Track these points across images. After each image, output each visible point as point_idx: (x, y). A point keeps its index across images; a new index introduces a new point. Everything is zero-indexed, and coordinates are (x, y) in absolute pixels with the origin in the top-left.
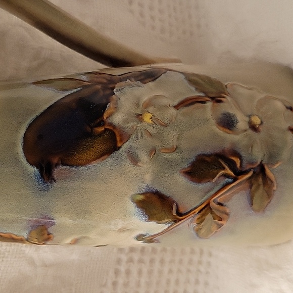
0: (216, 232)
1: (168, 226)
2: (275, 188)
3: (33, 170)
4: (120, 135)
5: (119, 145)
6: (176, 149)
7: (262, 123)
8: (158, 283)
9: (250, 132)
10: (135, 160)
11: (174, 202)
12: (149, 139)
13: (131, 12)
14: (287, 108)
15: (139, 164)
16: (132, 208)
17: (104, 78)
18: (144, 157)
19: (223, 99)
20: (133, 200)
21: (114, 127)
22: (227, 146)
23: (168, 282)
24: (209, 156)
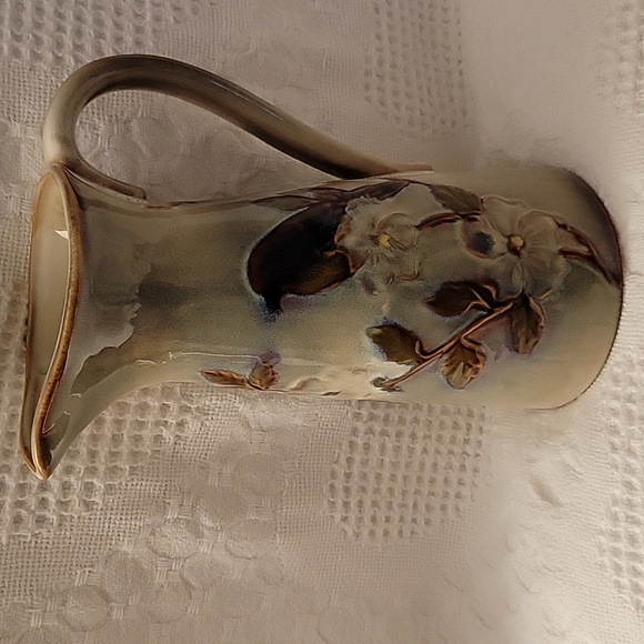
0: (472, 378)
1: (410, 367)
2: (542, 324)
3: (258, 298)
4: (353, 260)
5: (352, 271)
6: (417, 276)
7: (524, 244)
8: (408, 465)
9: (509, 255)
10: (370, 288)
11: (417, 339)
12: (386, 264)
13: (368, 99)
14: (559, 225)
15: (375, 293)
16: (368, 343)
17: (334, 194)
18: (380, 285)
19: (477, 217)
20: (368, 335)
21: (346, 251)
22: (480, 272)
23: (422, 465)
24: (457, 284)
